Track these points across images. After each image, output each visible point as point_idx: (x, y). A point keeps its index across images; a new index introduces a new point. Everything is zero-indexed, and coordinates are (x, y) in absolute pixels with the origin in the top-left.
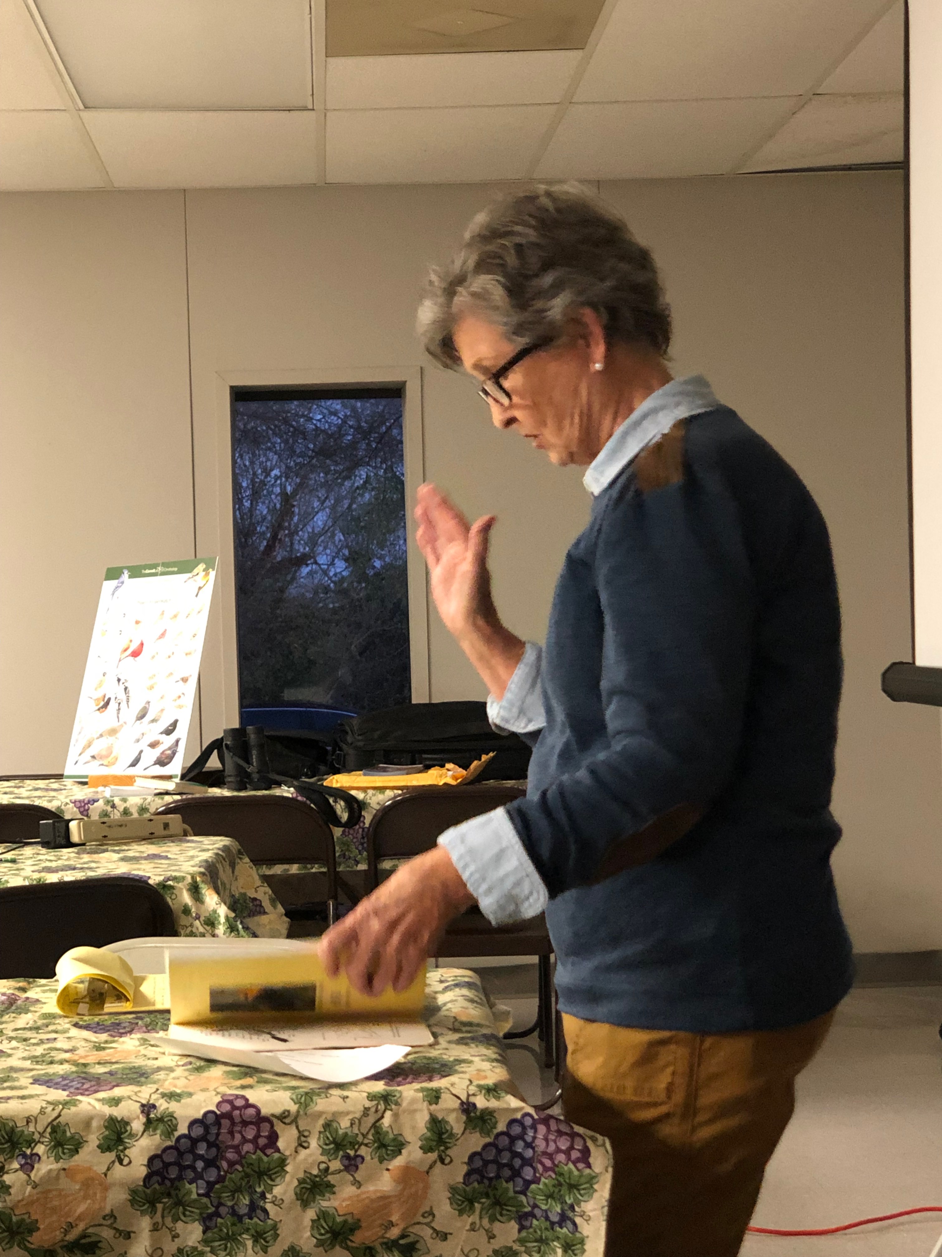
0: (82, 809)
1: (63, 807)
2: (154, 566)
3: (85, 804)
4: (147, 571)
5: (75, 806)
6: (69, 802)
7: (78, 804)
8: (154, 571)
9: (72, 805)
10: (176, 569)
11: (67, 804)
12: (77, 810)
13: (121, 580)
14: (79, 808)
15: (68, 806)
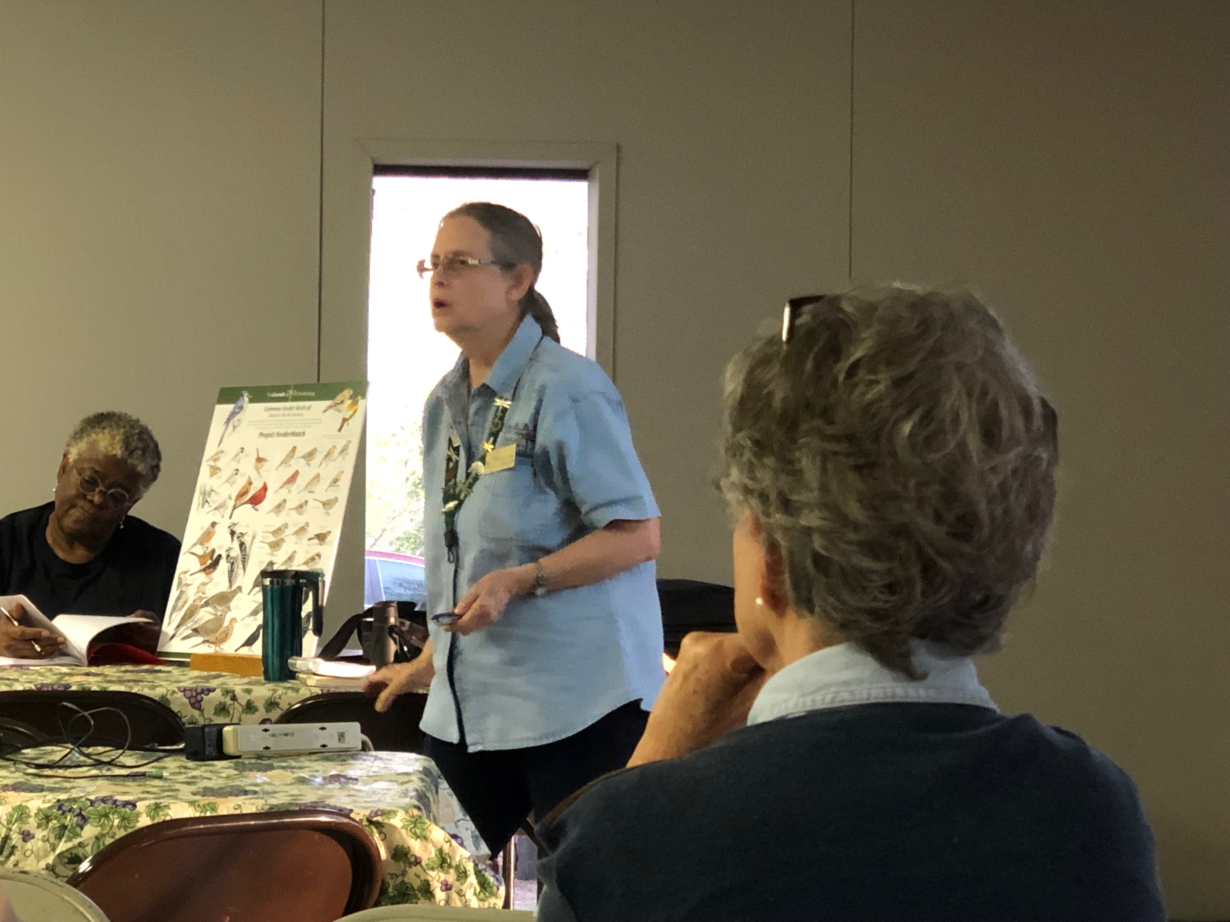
0: (193, 700)
1: (169, 697)
2: (285, 389)
3: (198, 694)
4: (275, 395)
5: (185, 695)
6: (176, 690)
7: (188, 693)
8: (282, 395)
9: (180, 694)
10: (313, 394)
11: (174, 692)
12: (188, 700)
13: (239, 404)
14: (189, 698)
15: (175, 695)
